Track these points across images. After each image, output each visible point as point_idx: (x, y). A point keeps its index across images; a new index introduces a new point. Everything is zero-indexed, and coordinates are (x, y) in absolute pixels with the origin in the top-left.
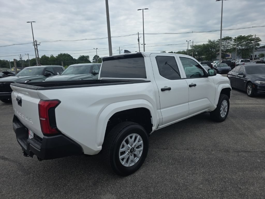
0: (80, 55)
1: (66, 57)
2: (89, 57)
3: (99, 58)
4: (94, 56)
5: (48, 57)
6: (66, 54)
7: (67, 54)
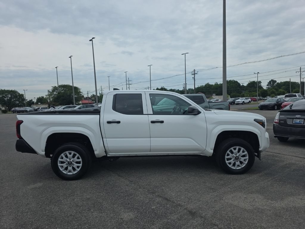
0: (250, 81)
1: (232, 84)
2: (261, 82)
3: (276, 83)
4: (269, 81)
5: (213, 85)
6: (232, 80)
7: (234, 80)
